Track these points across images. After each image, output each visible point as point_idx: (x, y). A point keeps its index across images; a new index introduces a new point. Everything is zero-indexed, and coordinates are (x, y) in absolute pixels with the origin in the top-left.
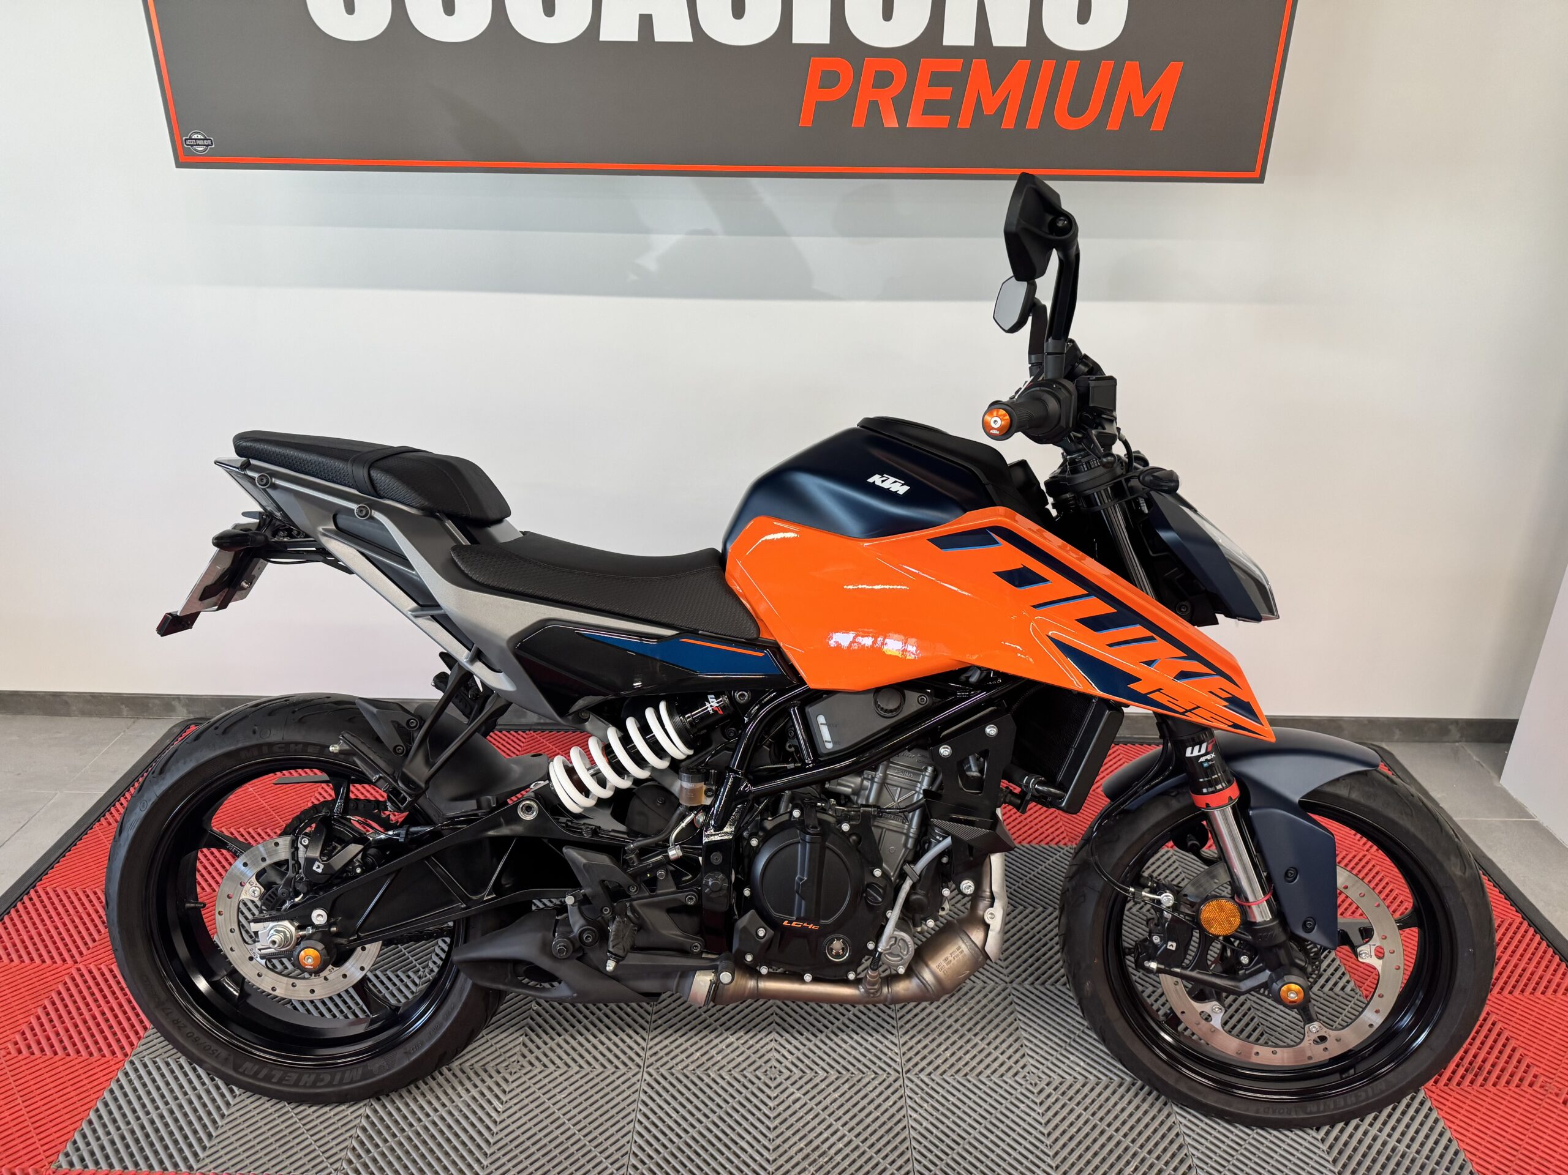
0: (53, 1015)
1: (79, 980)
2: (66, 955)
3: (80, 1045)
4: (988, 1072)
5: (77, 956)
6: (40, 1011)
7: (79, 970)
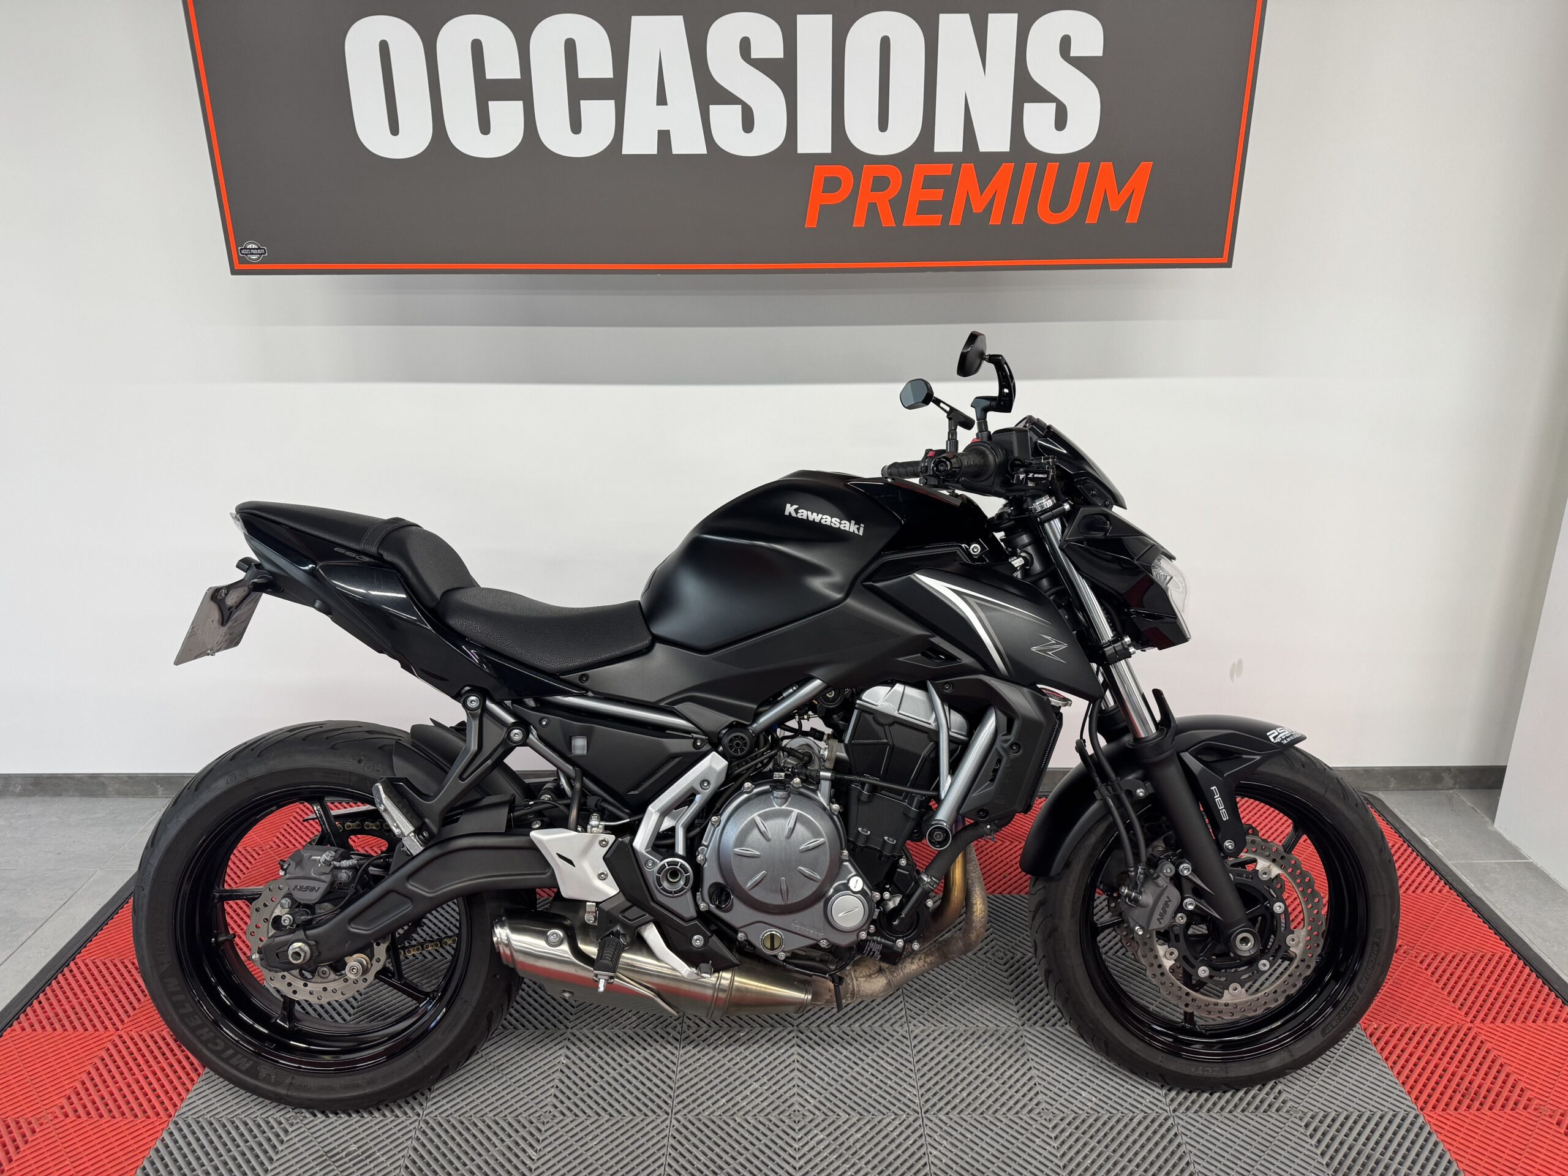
0: (97, 1080)
1: (121, 1046)
2: (107, 1023)
3: (124, 1108)
4: (1004, 1109)
5: (118, 1024)
6: (84, 1077)
7: (120, 1037)
